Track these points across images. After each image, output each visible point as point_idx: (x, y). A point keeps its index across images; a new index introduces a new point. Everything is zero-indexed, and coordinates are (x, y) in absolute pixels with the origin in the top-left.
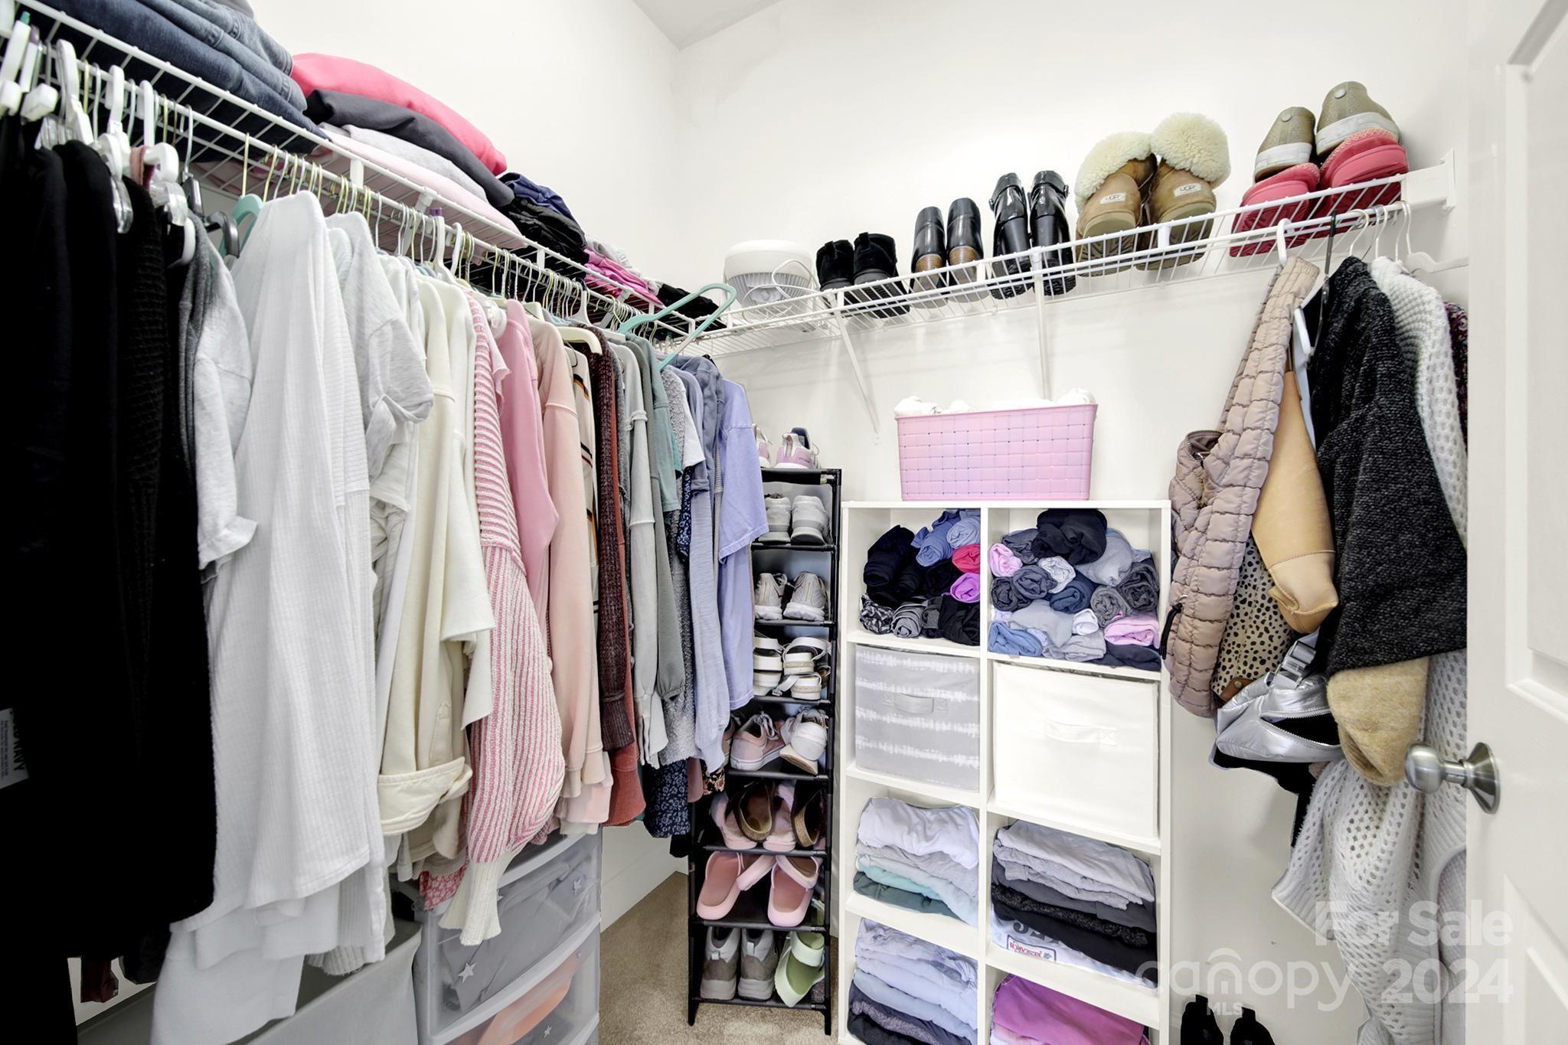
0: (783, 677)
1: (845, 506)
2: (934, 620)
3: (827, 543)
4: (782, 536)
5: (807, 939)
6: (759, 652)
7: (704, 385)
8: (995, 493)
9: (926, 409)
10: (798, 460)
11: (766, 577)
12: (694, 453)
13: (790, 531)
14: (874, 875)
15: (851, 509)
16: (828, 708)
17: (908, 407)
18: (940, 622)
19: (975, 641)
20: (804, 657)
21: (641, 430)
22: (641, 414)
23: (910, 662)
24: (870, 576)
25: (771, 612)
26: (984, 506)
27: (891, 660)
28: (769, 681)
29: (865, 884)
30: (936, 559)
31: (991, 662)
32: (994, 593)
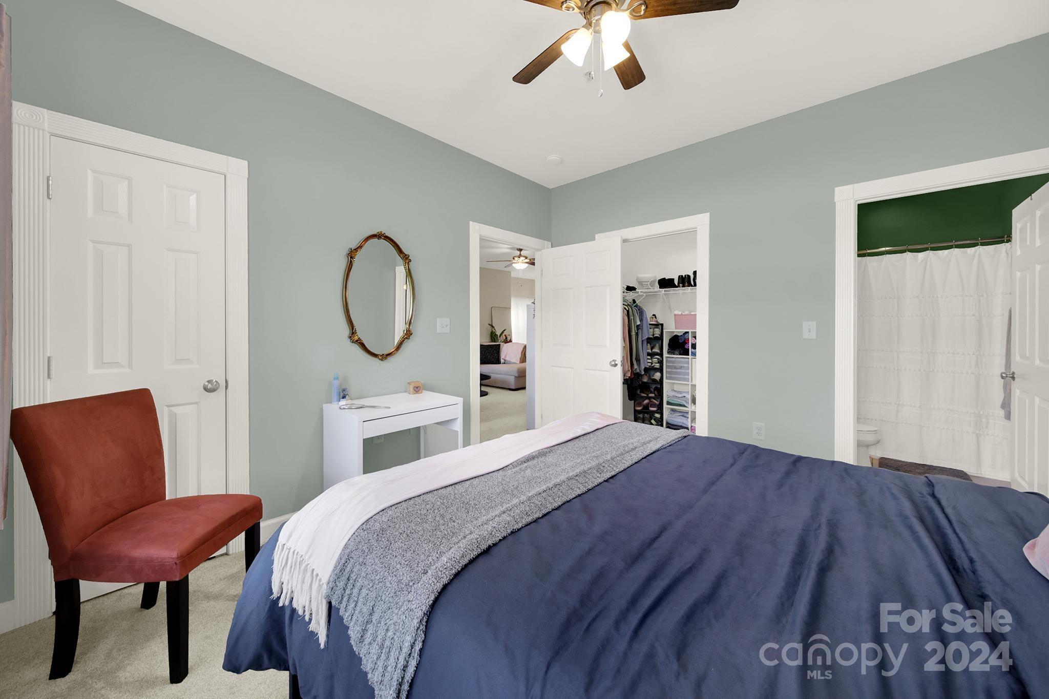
0: (652, 364)
1: (664, 331)
2: (682, 351)
3: (661, 338)
4: (652, 337)
5: (657, 413)
6: (648, 359)
7: (639, 310)
8: (692, 329)
9: (680, 313)
10: (655, 321)
11: (648, 344)
12: (638, 323)
13: (653, 335)
14: (670, 401)
15: (666, 332)
16: (661, 370)
17: (677, 312)
18: (683, 352)
19: (688, 355)
20: (656, 360)
21: (633, 320)
22: (632, 318)
23: (677, 359)
24: (669, 345)
25: (650, 351)
26: (690, 331)
27: (674, 359)
28: (650, 364)
29: (668, 403)
30: (683, 341)
31: (692, 358)
32: (692, 346)
